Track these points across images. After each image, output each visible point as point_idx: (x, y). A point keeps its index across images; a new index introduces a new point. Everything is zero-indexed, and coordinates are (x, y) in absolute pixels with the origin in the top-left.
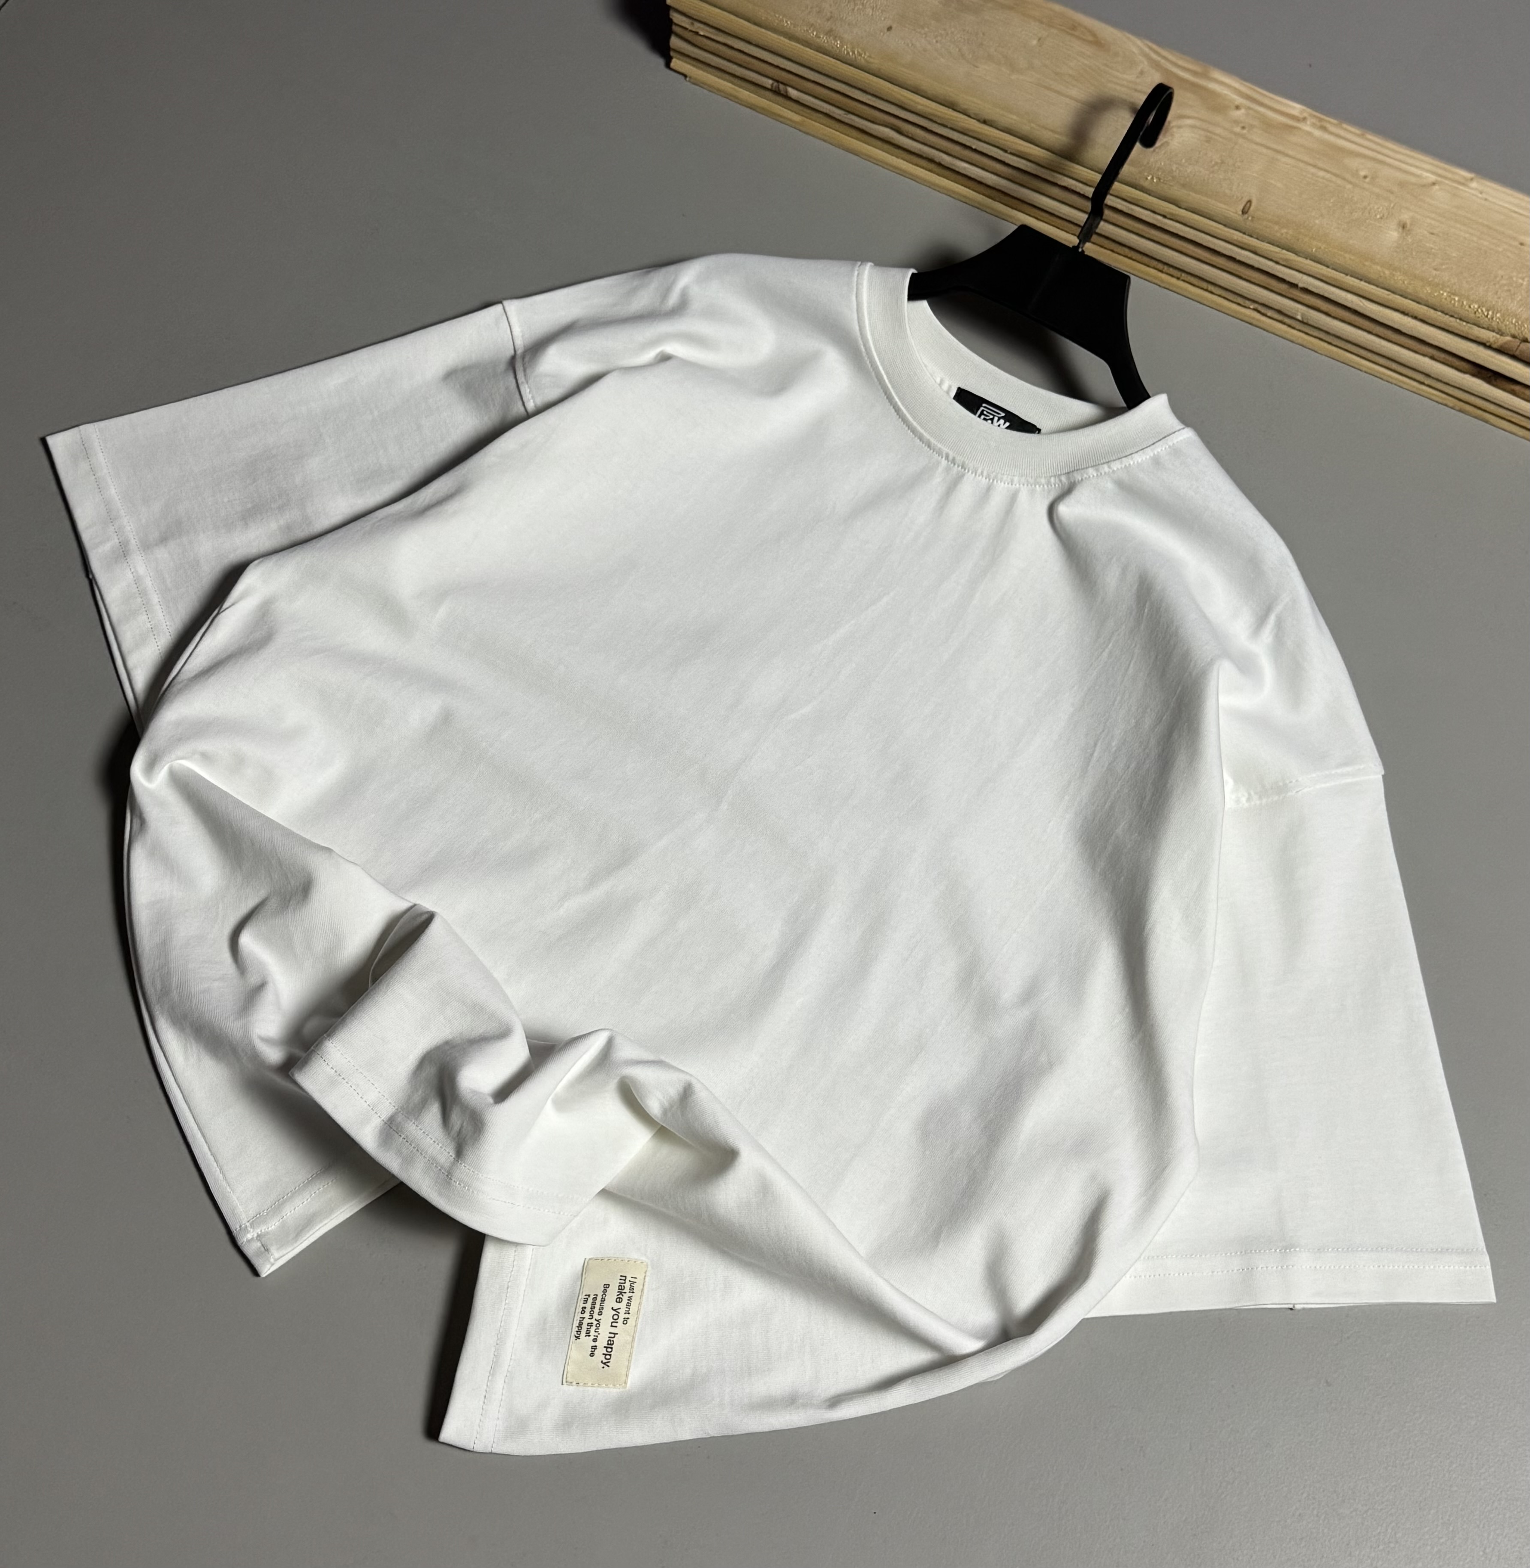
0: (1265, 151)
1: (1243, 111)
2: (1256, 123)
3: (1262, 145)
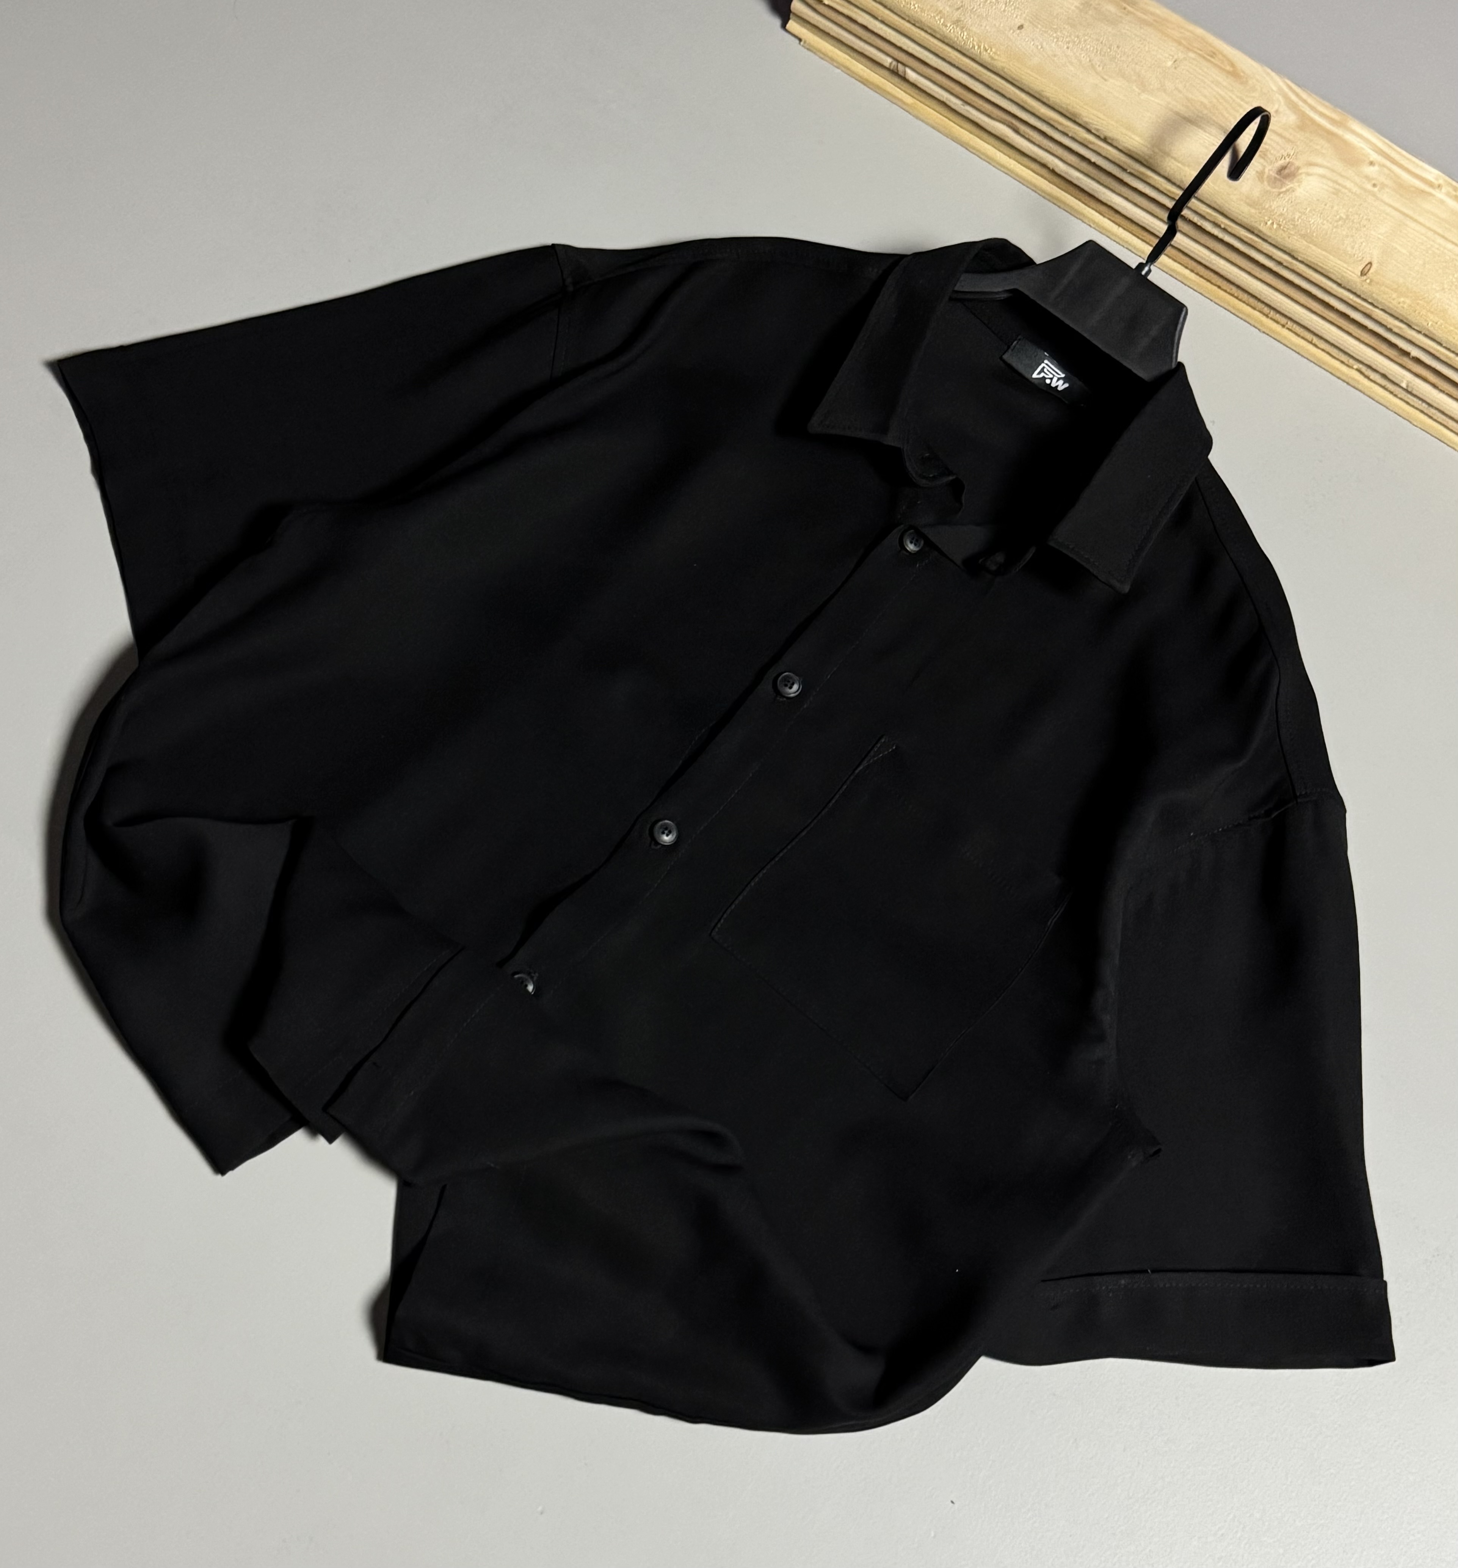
0: (1394, 213)
1: (1376, 168)
2: (1388, 182)
3: (1390, 206)
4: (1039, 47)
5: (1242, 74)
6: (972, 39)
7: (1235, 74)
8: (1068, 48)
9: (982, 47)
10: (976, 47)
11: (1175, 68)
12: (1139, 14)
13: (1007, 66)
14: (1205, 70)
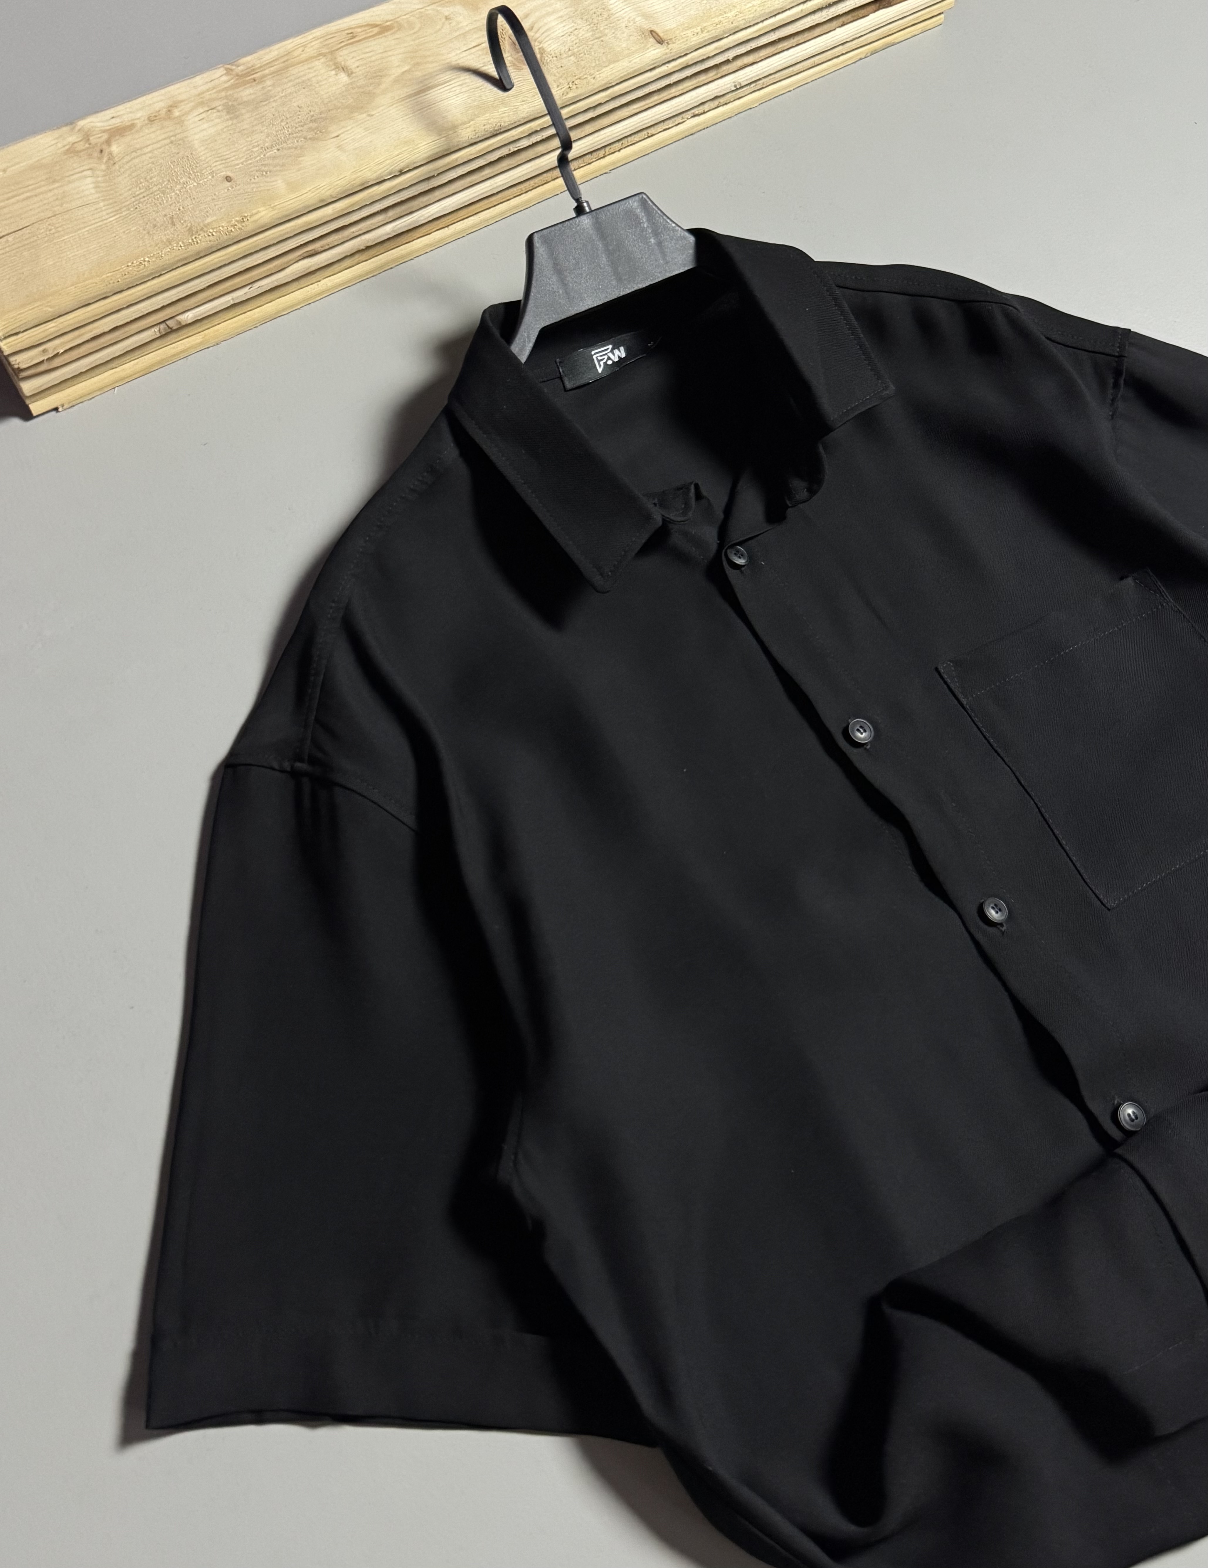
4: (264, 173)
5: (388, 24)
6: (221, 228)
7: (384, 29)
8: (278, 150)
9: (236, 223)
10: (233, 230)
11: (352, 73)
12: (267, 71)
13: (274, 212)
14: (367, 50)
